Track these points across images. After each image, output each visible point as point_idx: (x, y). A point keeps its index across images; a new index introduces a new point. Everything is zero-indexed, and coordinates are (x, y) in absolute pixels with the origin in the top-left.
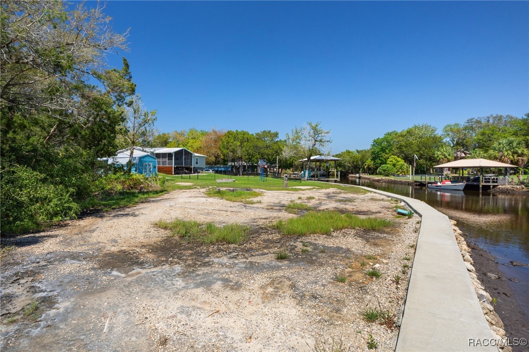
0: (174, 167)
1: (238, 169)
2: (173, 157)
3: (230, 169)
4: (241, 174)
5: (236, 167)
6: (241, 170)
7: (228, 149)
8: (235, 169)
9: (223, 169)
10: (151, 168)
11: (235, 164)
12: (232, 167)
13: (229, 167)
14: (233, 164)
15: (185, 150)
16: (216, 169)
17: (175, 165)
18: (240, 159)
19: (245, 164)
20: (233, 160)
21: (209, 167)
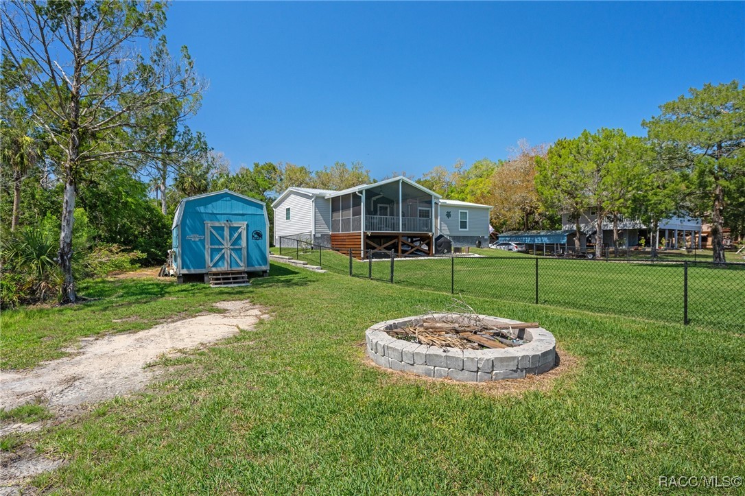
0: (367, 237)
1: (588, 240)
2: (363, 205)
3: (565, 241)
4: (598, 253)
5: (582, 234)
6: (598, 242)
7: (557, 186)
8: (579, 240)
9: (546, 240)
10: (239, 237)
11: (579, 228)
12: (572, 234)
13: (562, 236)
14: (575, 227)
15: (404, 183)
16: (528, 241)
17: (367, 228)
18: (595, 211)
19: (611, 226)
20: (575, 217)
21: (511, 237)
